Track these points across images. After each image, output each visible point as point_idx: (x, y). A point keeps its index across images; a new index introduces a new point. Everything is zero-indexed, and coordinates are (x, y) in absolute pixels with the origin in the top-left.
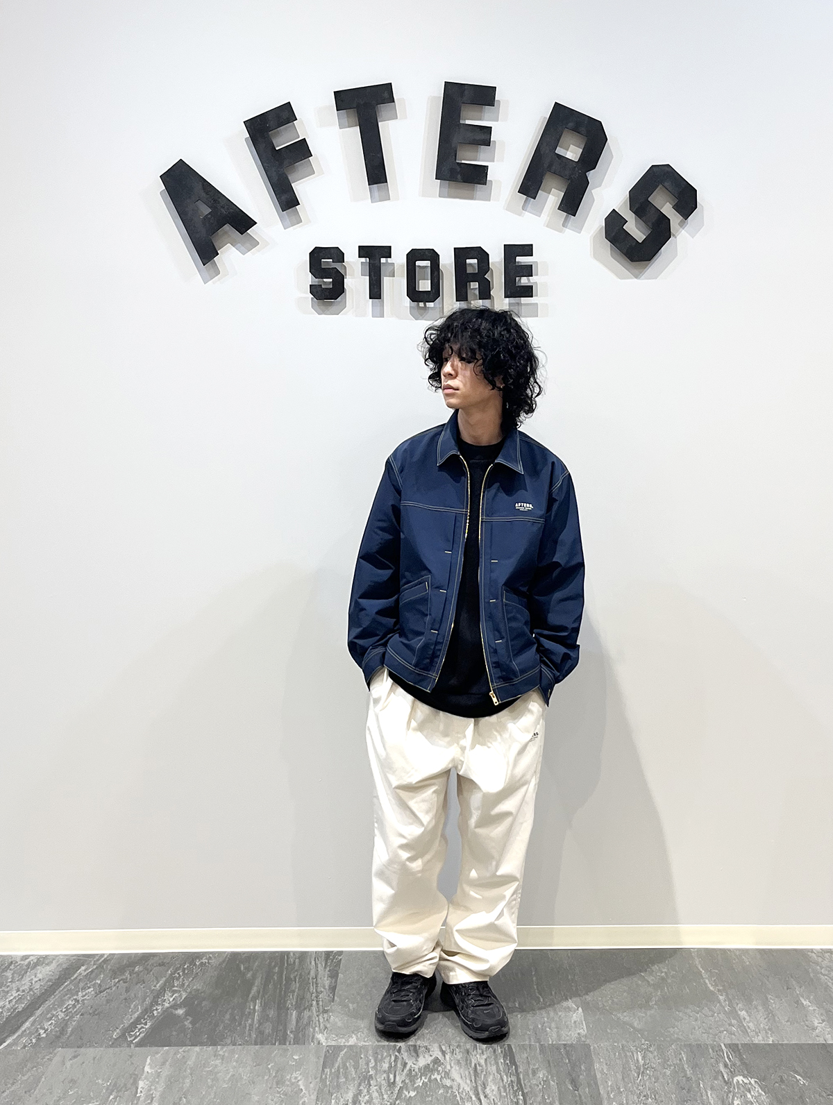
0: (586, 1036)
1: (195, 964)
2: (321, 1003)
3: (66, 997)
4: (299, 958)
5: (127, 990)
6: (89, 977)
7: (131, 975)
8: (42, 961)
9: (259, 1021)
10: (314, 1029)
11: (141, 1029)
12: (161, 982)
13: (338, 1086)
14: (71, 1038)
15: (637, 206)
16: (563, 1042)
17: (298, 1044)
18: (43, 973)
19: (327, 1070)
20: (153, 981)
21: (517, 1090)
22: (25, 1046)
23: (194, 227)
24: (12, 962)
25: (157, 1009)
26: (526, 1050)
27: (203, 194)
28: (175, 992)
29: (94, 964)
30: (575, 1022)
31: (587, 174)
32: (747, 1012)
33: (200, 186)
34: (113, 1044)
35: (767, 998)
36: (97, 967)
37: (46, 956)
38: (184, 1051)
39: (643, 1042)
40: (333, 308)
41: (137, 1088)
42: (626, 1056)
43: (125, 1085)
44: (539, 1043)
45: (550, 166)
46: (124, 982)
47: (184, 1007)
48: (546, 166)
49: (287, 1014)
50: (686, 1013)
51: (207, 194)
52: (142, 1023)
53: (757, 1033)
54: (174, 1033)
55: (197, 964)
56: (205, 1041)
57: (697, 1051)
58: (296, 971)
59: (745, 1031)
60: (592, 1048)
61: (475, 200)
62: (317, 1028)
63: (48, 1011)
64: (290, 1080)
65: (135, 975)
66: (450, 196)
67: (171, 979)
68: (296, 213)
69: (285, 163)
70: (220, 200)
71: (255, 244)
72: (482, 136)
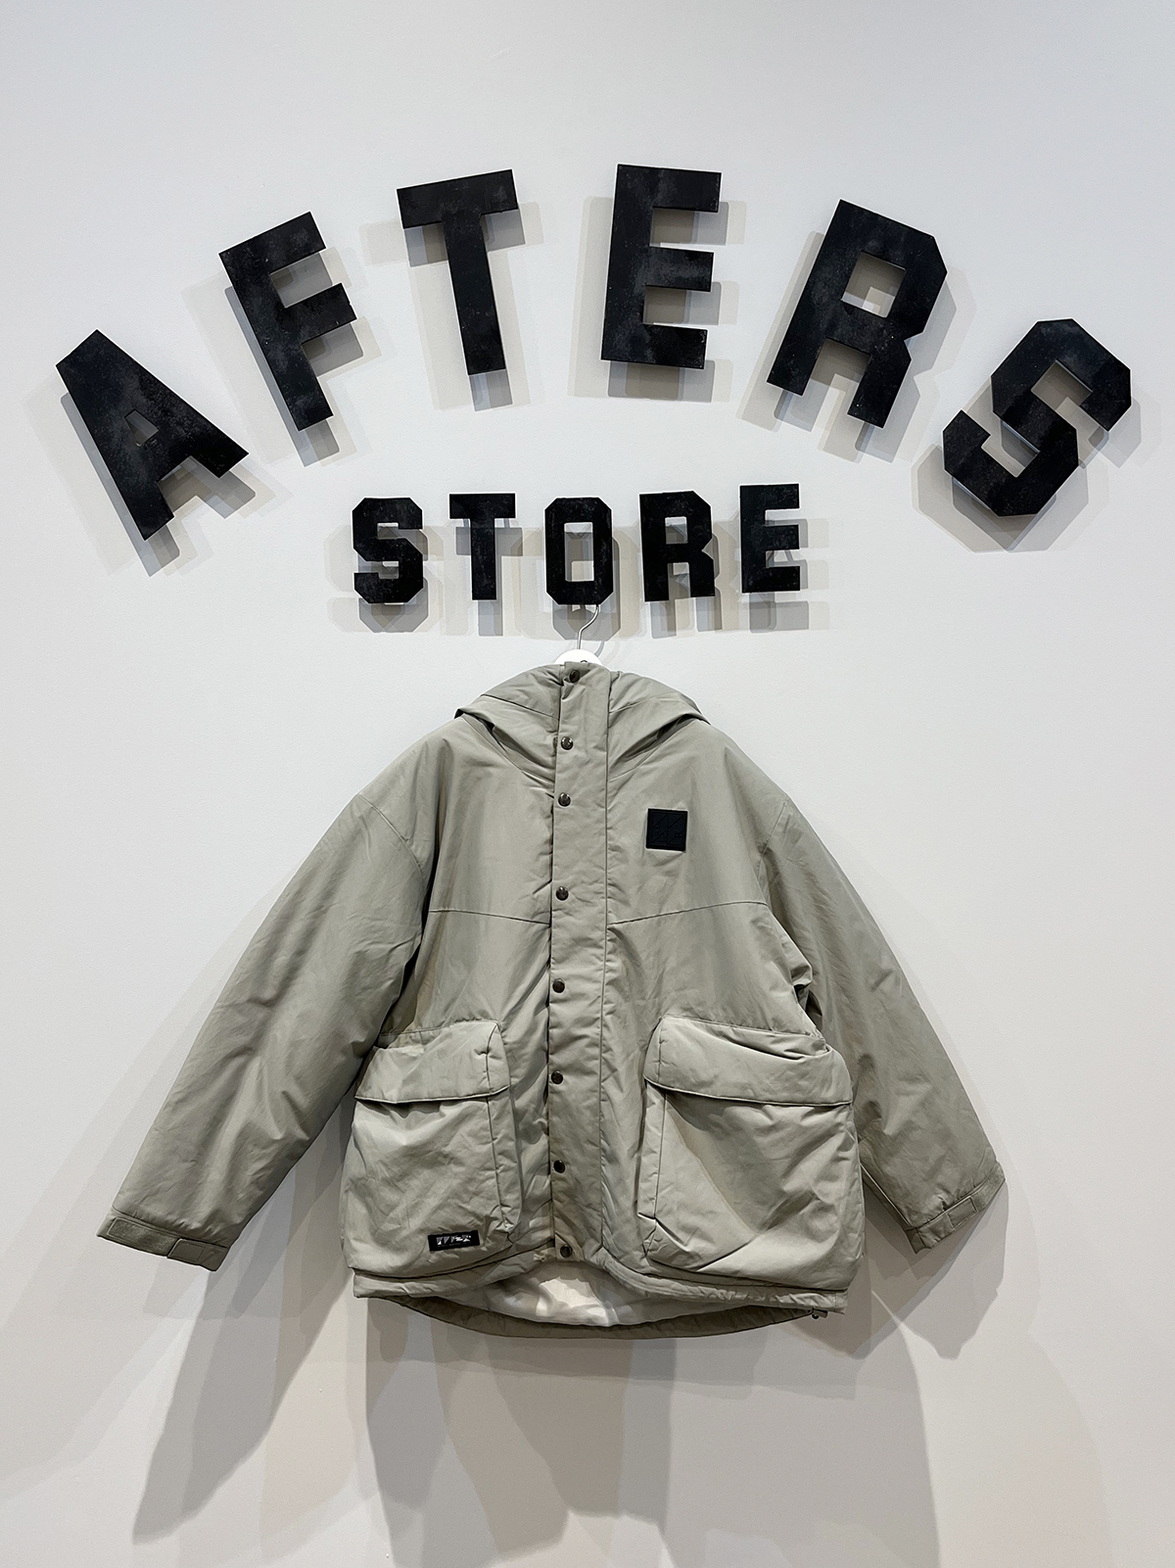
15: (1010, 403)
23: (125, 463)
27: (143, 400)
31: (907, 341)
33: (136, 383)
40: (403, 619)
45: (832, 326)
48: (823, 326)
51: (149, 397)
61: (681, 400)
66: (630, 394)
68: (327, 432)
69: (302, 333)
70: (174, 410)
71: (244, 494)
72: (691, 272)
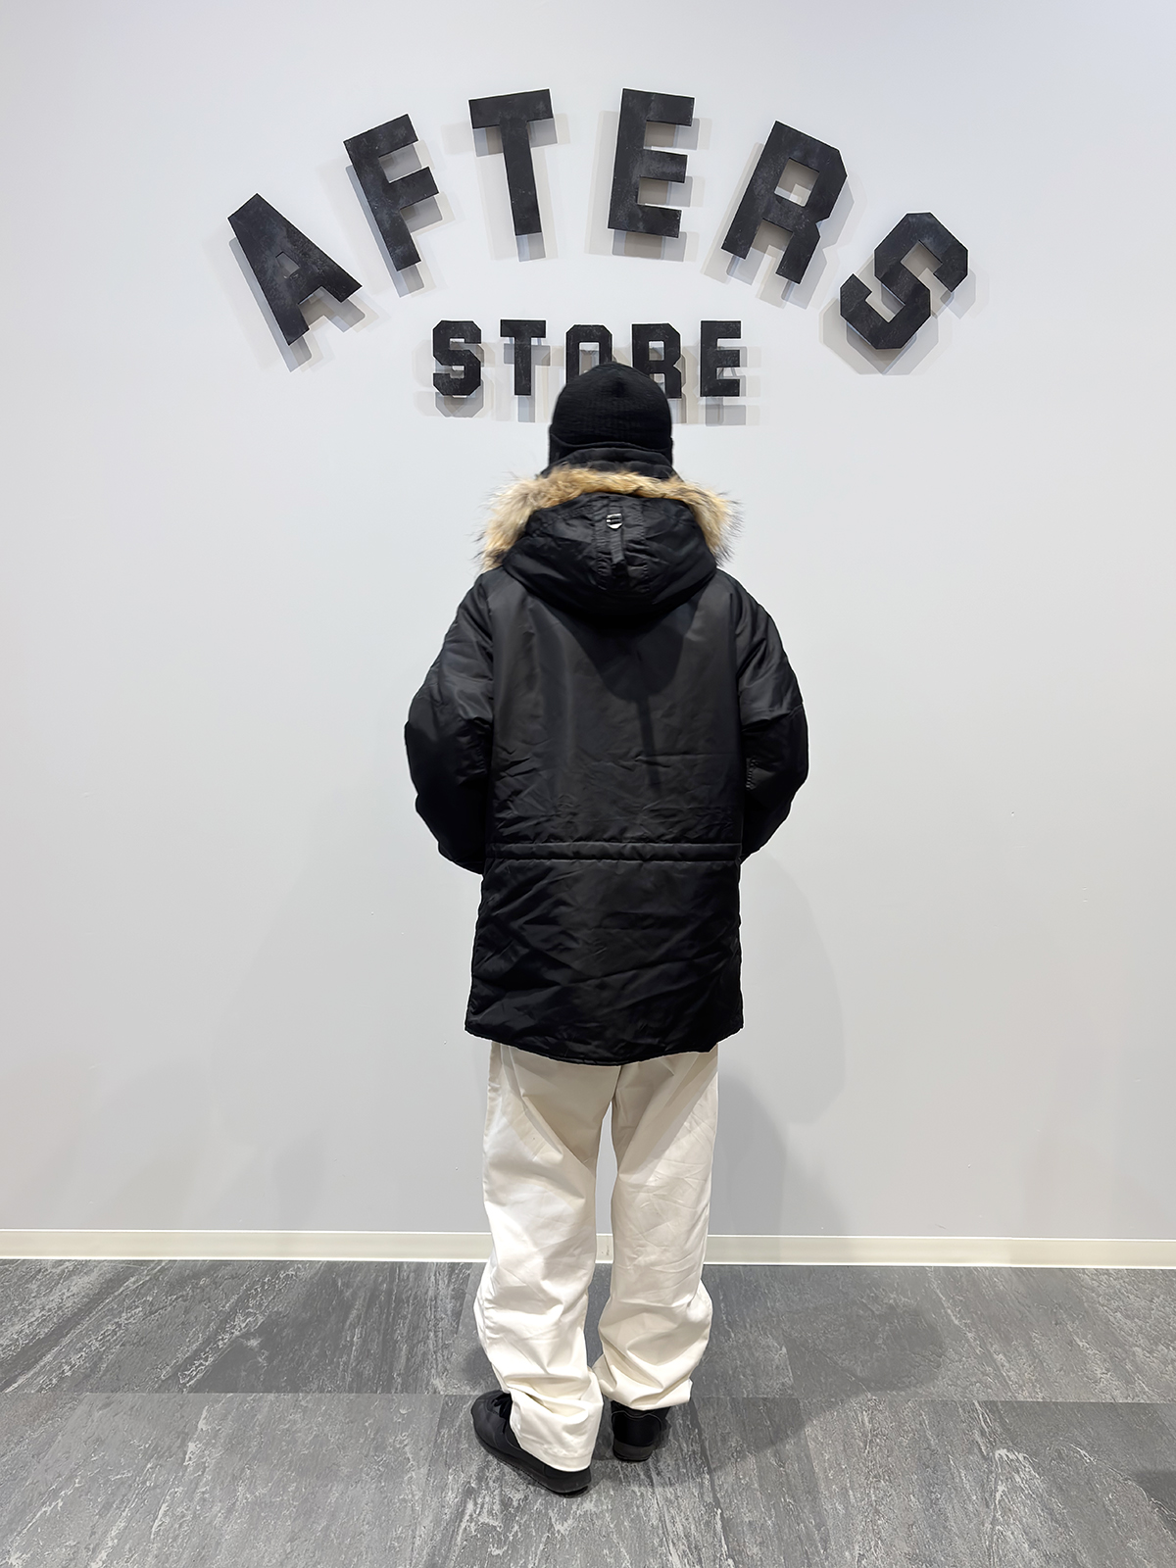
0: (792, 1387)
1: (278, 1278)
2: (440, 1334)
3: (105, 1320)
4: (415, 1271)
5: (186, 1312)
6: (138, 1293)
7: (193, 1291)
8: (81, 1267)
9: (357, 1358)
10: (429, 1370)
11: (199, 1366)
12: (232, 1301)
13: (458, 1455)
14: (104, 1378)
15: (886, 270)
16: (761, 1396)
17: (407, 1392)
18: (81, 1284)
19: (444, 1431)
20: (222, 1299)
21: (700, 1466)
22: (42, 1389)
23: (276, 289)
24: (40, 1269)
25: (223, 1339)
26: (712, 1405)
27: (289, 245)
28: (249, 1315)
29: (147, 1275)
30: (777, 1367)
31: (817, 224)
32: (1005, 1355)
33: (285, 233)
34: (159, 1387)
35: (1030, 1338)
36: (150, 1279)
37: (86, 1261)
38: (254, 1400)
39: (869, 1396)
40: (466, 408)
41: (185, 1453)
42: (847, 1416)
43: (169, 1448)
44: (730, 1396)
45: (768, 211)
46: (185, 1301)
47: (260, 1337)
48: (761, 210)
49: (394, 1349)
50: (923, 1356)
51: (293, 243)
52: (201, 1358)
53: (1020, 1387)
54: (243, 1374)
55: (282, 1277)
56: (283, 1385)
57: (943, 1409)
58: (411, 1289)
59: (1004, 1383)
60: (801, 1404)
61: (663, 259)
62: (433, 1371)
63: (80, 1337)
64: (394, 1447)
65: (198, 1291)
66: (627, 253)
67: (247, 1296)
68: (416, 272)
69: (401, 201)
70: (310, 253)
71: (358, 316)
72: (673, 169)
